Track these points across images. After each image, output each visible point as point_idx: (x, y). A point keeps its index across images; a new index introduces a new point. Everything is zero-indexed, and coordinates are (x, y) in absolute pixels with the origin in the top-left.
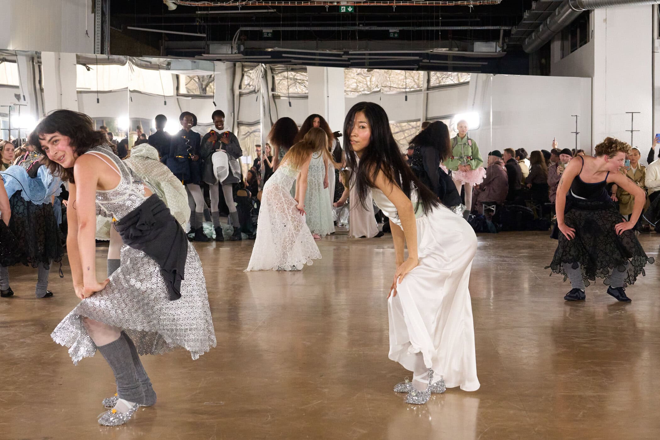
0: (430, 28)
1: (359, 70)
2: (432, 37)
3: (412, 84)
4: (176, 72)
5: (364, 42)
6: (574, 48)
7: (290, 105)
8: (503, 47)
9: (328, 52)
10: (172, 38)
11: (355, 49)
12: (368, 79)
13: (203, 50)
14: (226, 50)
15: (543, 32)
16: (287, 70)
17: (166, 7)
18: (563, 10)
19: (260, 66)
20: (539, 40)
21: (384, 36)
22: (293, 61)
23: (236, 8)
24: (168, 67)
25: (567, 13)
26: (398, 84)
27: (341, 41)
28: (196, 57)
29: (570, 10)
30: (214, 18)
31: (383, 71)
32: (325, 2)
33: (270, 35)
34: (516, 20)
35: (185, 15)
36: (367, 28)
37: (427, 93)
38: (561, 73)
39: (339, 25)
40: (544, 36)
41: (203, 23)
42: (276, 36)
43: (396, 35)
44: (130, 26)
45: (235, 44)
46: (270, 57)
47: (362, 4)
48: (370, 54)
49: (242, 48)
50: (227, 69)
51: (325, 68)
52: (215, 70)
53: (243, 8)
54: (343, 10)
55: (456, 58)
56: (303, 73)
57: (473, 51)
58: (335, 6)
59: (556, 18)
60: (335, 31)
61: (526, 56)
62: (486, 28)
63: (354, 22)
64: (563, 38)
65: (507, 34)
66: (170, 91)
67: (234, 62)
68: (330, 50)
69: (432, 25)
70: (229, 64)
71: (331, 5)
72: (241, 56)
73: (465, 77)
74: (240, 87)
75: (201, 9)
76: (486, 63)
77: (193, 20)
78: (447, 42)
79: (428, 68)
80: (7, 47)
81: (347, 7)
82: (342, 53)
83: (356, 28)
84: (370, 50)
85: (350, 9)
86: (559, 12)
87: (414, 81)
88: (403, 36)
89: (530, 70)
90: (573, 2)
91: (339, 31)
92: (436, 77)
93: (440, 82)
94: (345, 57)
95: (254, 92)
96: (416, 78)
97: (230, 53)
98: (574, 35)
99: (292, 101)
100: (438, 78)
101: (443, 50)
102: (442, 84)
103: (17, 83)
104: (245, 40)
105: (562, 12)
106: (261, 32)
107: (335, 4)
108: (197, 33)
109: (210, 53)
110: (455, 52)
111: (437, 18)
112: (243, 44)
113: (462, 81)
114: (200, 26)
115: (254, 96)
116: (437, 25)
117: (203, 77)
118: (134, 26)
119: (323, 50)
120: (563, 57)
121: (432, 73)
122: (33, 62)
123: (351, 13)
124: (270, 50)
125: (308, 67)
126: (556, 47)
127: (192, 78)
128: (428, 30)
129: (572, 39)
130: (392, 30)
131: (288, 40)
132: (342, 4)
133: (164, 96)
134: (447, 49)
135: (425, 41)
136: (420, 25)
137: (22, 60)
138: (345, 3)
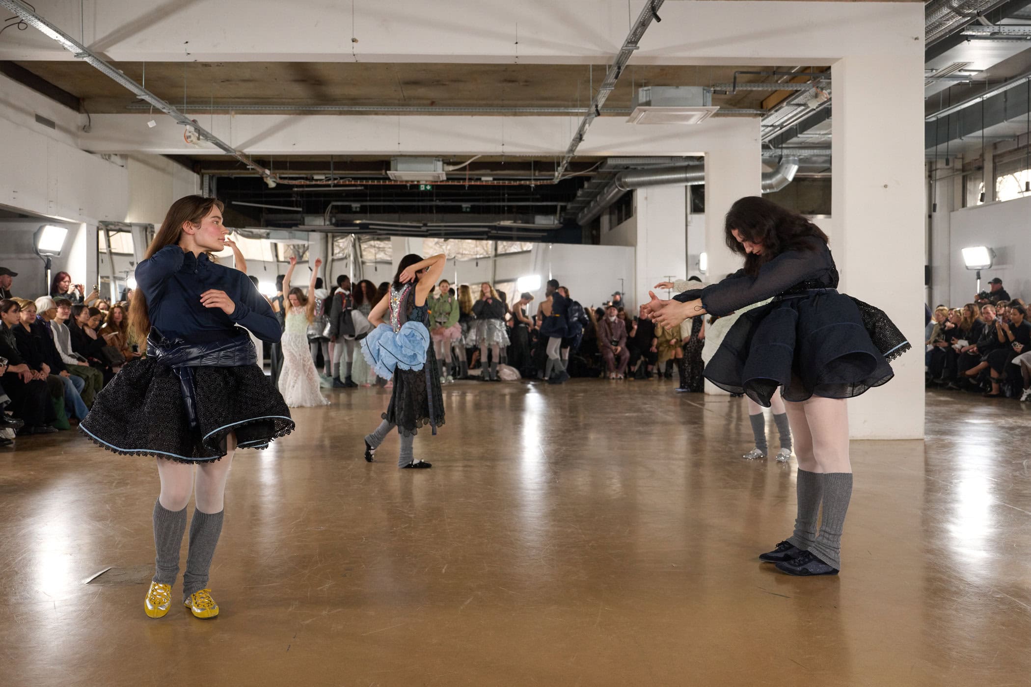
0: (497, 204)
1: (436, 240)
2: (500, 212)
3: (482, 251)
4: (274, 241)
5: (440, 216)
6: (620, 221)
7: (376, 270)
8: (559, 220)
9: (408, 224)
10: (270, 211)
11: (432, 221)
12: (444, 247)
13: (299, 222)
14: (319, 222)
15: (594, 208)
16: (373, 239)
17: (267, 185)
18: (612, 188)
19: (350, 235)
20: (590, 215)
21: (458, 210)
22: (379, 232)
23: (329, 186)
24: (268, 237)
25: (615, 192)
26: (470, 251)
27: (421, 215)
28: (294, 228)
29: (617, 189)
30: (309, 194)
31: (456, 241)
32: (407, 181)
33: (358, 209)
34: (571, 197)
35: (284, 191)
36: (443, 203)
37: (495, 261)
38: (609, 243)
39: (419, 201)
40: (595, 211)
41: (299, 199)
42: (363, 210)
43: (468, 210)
44: (235, 201)
45: (327, 216)
46: (358, 228)
47: (439, 183)
48: (445, 226)
49: (334, 220)
50: (321, 239)
51: (406, 238)
52: (310, 239)
53: (335, 186)
54: (422, 188)
55: (519, 229)
56: (387, 242)
57: (534, 223)
58: (415, 185)
59: (605, 196)
60: (414, 206)
61: (580, 227)
62: (545, 204)
63: (431, 198)
64: (611, 214)
65: (563, 209)
66: (269, 257)
67: (326, 232)
68: (411, 223)
69: (499, 201)
70: (323, 234)
71: (412, 183)
72: (332, 228)
73: (528, 246)
74: (333, 254)
75: (297, 186)
76: (545, 234)
77: (290, 195)
78: (512, 216)
79: (496, 238)
80: (124, 220)
81: (426, 185)
82: (421, 225)
83: (434, 203)
84: (446, 222)
85: (429, 188)
86: (607, 191)
87: (484, 249)
88: (474, 210)
89: (583, 240)
90: (619, 183)
91: (418, 206)
92: (503, 246)
93: (506, 250)
94: (424, 229)
95: (346, 258)
96: (485, 246)
97: (323, 224)
98: (620, 211)
99: (378, 266)
100: (504, 246)
101: (508, 223)
102: (508, 252)
103: (132, 251)
104: (336, 213)
105: (610, 190)
106: (350, 207)
107: (416, 183)
108: (293, 207)
109: (306, 223)
110: (519, 224)
111: (504, 195)
112: (335, 217)
113: (525, 249)
114: (297, 201)
115: (345, 261)
116: (504, 200)
117: (298, 245)
118: (238, 201)
119: (404, 222)
120: (611, 229)
121: (499, 242)
122: (146, 231)
123: (429, 191)
124: (358, 222)
125: (392, 238)
126: (605, 220)
127: (289, 246)
128: (495, 206)
129: (618, 214)
130: (465, 205)
131: (374, 213)
132: (421, 183)
133: (264, 261)
134: (512, 222)
135: (494, 215)
136: (489, 201)
137: (136, 230)
138: (424, 183)
